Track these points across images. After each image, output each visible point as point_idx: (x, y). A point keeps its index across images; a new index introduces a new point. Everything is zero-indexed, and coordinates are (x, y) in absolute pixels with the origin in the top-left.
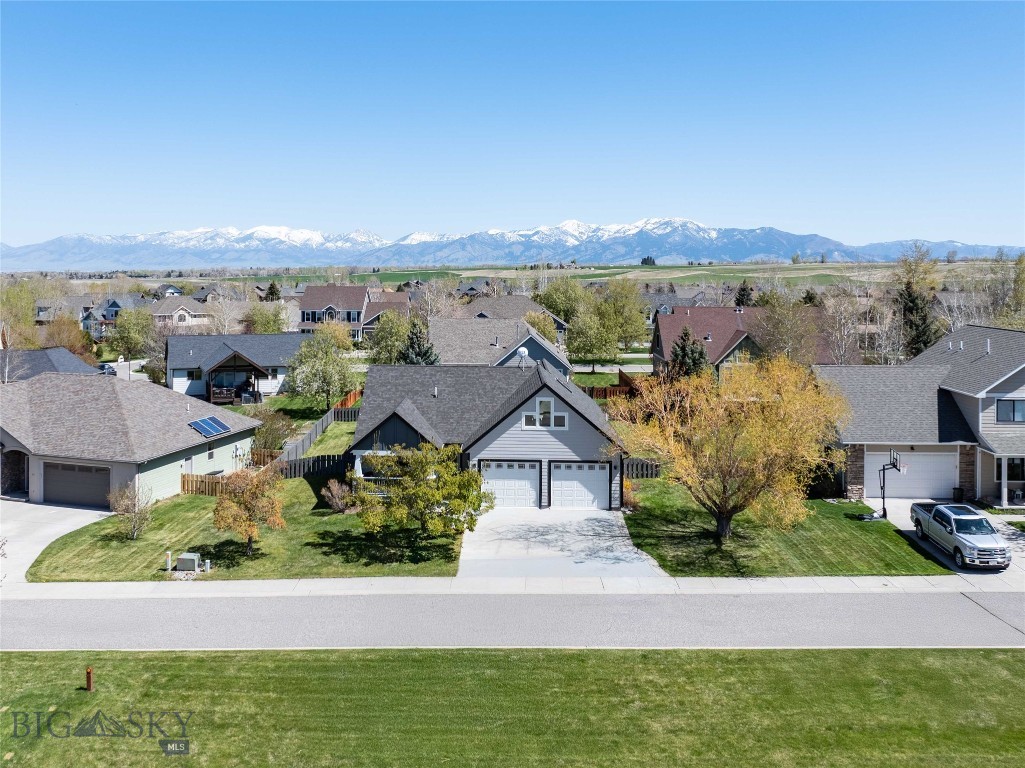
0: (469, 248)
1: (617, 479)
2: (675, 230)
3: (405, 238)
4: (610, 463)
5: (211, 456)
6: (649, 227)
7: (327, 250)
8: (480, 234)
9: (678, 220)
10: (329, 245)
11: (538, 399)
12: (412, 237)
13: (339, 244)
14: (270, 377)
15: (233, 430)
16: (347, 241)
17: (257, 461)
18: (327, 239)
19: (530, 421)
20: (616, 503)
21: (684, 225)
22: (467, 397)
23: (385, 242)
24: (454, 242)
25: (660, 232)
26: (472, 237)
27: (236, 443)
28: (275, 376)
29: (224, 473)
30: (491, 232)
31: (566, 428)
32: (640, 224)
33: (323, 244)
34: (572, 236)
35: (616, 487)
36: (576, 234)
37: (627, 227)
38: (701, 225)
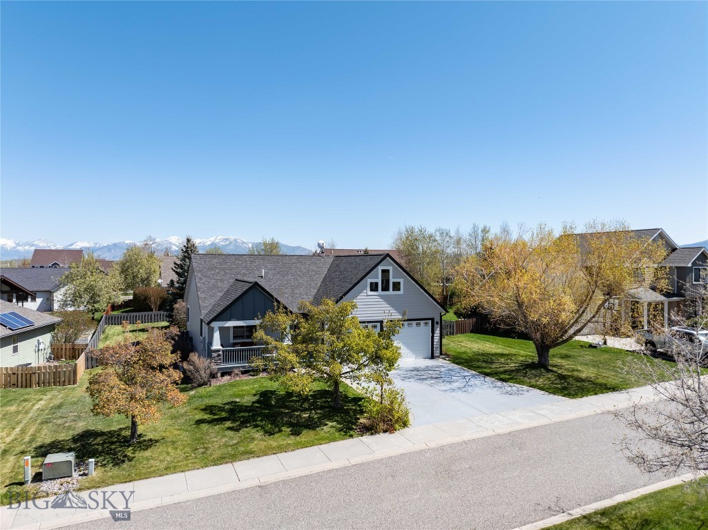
0: (113, 251)
1: (437, 332)
2: (231, 243)
3: (71, 245)
4: (433, 320)
5: (15, 350)
6: (217, 241)
7: (18, 251)
8: (120, 243)
9: (232, 238)
10: (19, 248)
11: (380, 268)
12: (77, 244)
13: (27, 247)
14: (29, 300)
15: (38, 324)
16: (32, 246)
17: (56, 354)
18: (18, 245)
19: (374, 287)
20: (437, 353)
21: (235, 240)
22: (290, 277)
23: (58, 247)
24: (104, 247)
25: (223, 244)
26: (115, 245)
27: (38, 338)
28: (34, 299)
29: (32, 365)
30: (126, 242)
31: (401, 292)
32: (212, 239)
33: (15, 248)
34: (175, 245)
35: (437, 339)
36: (177, 244)
37: (205, 241)
38: (244, 240)
